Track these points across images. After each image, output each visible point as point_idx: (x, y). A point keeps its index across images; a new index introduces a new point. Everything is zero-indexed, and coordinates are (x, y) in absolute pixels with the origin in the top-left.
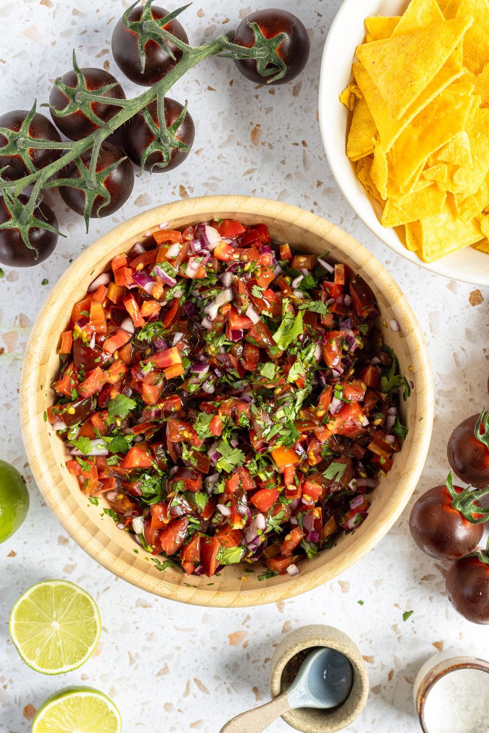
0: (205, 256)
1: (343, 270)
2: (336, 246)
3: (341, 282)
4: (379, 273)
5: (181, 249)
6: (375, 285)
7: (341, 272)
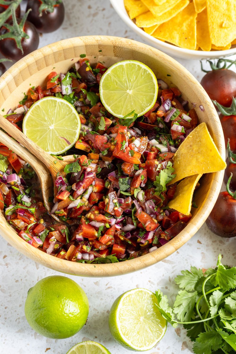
3: (181, 216)
5: (188, 122)
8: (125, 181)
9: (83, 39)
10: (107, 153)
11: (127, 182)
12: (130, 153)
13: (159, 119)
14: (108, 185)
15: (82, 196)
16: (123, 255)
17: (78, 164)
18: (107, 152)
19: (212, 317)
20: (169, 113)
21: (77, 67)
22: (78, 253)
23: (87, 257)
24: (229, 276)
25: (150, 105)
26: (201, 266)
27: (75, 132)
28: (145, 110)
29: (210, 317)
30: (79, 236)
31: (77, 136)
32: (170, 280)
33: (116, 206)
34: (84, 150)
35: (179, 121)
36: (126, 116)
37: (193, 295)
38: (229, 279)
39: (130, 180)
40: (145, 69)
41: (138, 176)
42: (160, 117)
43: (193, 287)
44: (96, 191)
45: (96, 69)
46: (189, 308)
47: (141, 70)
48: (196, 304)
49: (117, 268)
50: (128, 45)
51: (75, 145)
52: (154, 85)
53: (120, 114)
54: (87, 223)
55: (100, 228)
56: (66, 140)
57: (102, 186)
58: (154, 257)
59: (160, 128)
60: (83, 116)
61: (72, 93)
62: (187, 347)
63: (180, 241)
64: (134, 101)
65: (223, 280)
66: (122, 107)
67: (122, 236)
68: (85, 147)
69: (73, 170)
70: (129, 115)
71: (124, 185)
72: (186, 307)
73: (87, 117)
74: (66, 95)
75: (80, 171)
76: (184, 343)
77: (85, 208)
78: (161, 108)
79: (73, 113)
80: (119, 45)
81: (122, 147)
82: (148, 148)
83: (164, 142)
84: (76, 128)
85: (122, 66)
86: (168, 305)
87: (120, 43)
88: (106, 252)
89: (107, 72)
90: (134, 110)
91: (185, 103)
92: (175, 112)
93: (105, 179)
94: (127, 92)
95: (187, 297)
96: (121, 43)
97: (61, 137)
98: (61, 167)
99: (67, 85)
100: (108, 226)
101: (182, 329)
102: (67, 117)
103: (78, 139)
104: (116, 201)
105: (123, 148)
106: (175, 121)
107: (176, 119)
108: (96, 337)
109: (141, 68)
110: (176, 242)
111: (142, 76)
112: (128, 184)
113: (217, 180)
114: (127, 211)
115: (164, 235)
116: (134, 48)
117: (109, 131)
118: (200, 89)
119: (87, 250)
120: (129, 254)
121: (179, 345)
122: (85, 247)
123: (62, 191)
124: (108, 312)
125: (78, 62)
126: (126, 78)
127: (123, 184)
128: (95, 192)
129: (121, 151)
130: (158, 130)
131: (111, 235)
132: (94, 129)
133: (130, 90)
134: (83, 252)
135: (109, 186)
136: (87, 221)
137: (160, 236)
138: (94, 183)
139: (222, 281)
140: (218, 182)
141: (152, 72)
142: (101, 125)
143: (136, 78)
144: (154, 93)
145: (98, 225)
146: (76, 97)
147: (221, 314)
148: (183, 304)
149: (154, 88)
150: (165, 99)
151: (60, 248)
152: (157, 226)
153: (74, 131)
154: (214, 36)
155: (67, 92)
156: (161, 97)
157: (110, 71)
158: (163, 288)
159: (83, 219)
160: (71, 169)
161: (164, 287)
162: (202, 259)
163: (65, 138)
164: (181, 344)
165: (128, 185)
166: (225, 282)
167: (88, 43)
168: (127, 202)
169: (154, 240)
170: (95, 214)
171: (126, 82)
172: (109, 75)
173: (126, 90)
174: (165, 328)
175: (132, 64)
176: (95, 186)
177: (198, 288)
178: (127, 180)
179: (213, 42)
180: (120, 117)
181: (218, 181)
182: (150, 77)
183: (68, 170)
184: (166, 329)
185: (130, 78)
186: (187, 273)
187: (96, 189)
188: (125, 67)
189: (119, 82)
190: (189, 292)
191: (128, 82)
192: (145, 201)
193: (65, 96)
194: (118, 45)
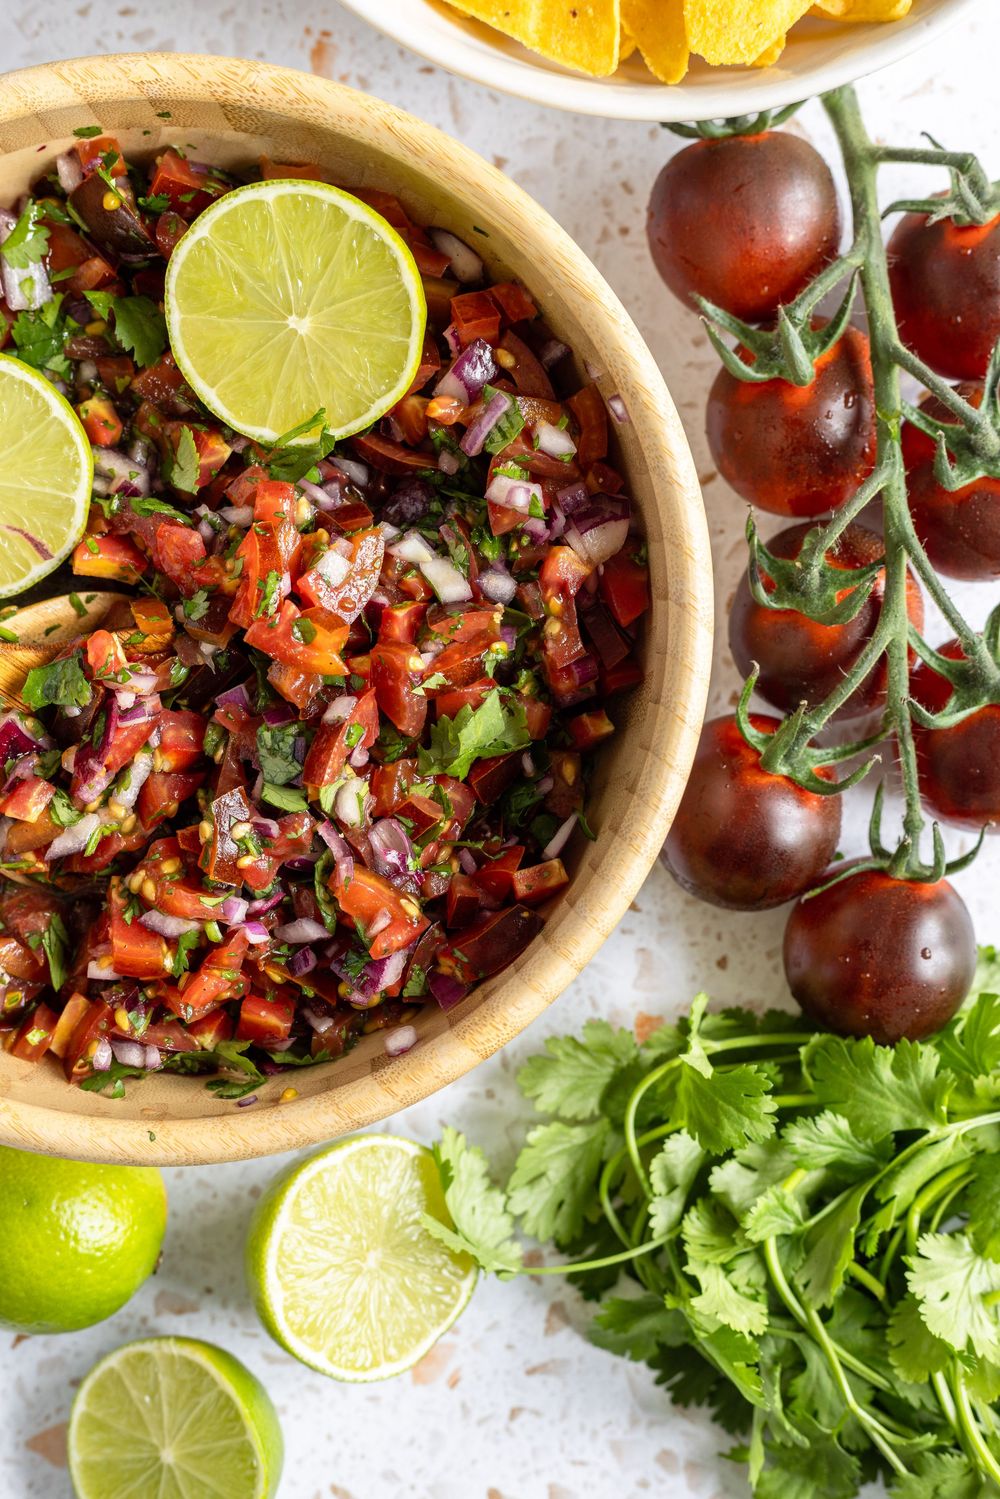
0: (549, 525)
1: (553, 882)
2: (599, 871)
3: (521, 888)
4: (536, 990)
5: (562, 461)
6: (505, 982)
7: (548, 879)
8: (281, 744)
9: (73, 80)
10: (205, 612)
11: (289, 751)
12: (296, 630)
13: (438, 434)
14: (217, 746)
15: (107, 798)
16: (283, 1040)
17: (80, 673)
18: (207, 604)
19: (659, 1237)
20: (481, 416)
21: (68, 178)
22: (95, 1044)
23: (133, 1056)
24: (725, 1100)
25: (389, 390)
26: (634, 1004)
27: (68, 499)
28: (368, 409)
29: (651, 1239)
30: (100, 970)
31: (80, 519)
32: (505, 1064)
33: (248, 852)
34: (115, 578)
35: (521, 459)
36: (289, 436)
37: (593, 1135)
38: (726, 1113)
39: (302, 742)
40: (363, 226)
41: (337, 727)
42: (445, 426)
43: (592, 1104)
44: (166, 768)
45: (151, 198)
46: (574, 1186)
47: (347, 227)
48: (602, 1165)
49: (240, 1142)
50: (283, 105)
51: (71, 556)
52: (408, 299)
53: (262, 422)
54: (128, 917)
55: (181, 939)
56: (31, 540)
57: (193, 750)
58: (394, 1094)
59: (444, 473)
60: (108, 403)
61: (52, 301)
62: (567, 1320)
63: (501, 1027)
64: (322, 368)
65: (701, 1110)
66: (270, 395)
67: (277, 966)
68: (115, 565)
69: (62, 693)
70: (300, 430)
71: (278, 760)
72: (563, 1181)
73: (128, 404)
74: (27, 311)
75: (87, 703)
76: (557, 1309)
77: (123, 844)
78: (449, 382)
79: (55, 418)
80: (245, 103)
81: (263, 604)
82: (387, 576)
83: (457, 551)
84: (74, 482)
85: (259, 204)
86: (486, 1182)
87: (248, 94)
88: (218, 1023)
89: (193, 232)
90: (322, 410)
91: (555, 352)
92: (506, 414)
93: (206, 708)
94: (288, 325)
95: (567, 1146)
96: (253, 94)
97: (9, 527)
98: (9, 673)
99: (28, 266)
100: (214, 932)
101: (551, 1254)
102: (27, 437)
103: (83, 530)
104: (243, 830)
105: (267, 607)
106: (505, 457)
107: (508, 450)
108: (209, 1291)
109: (346, 217)
110: (485, 1030)
111: (351, 251)
112: (294, 757)
113: (668, 759)
114: (296, 864)
115: (450, 962)
116: (315, 114)
117: (215, 493)
118: (610, 323)
119: (133, 1029)
120: (311, 1031)
121: (536, 1316)
122: (124, 1019)
123: (19, 783)
124: (255, 1192)
125: (72, 154)
126: (281, 263)
127: (273, 752)
128: (163, 772)
129: (260, 620)
130: (438, 479)
131: (228, 968)
132: (157, 465)
133: (302, 315)
134: (118, 1039)
135: (221, 752)
136: (129, 904)
137: (435, 962)
138: (154, 740)
139: (699, 1113)
140: (671, 766)
141: (395, 240)
142: (182, 463)
143: (326, 265)
144: (409, 334)
145: (172, 926)
146: (72, 323)
147: (695, 1227)
148: (551, 1174)
149: (408, 313)
150: (465, 338)
151: (28, 1004)
152: (418, 931)
153: (65, 495)
154: (703, 12)
155: (31, 300)
156: (447, 334)
157: (209, 224)
158: (475, 1095)
159: (114, 895)
160: (51, 691)
161: (481, 1090)
162: (641, 975)
163: (27, 528)
164: (543, 1310)
165: (295, 763)
166: (708, 1120)
167: (97, 95)
168: (293, 835)
169: (410, 984)
170: (158, 879)
171: (283, 278)
172: (204, 243)
173: (285, 318)
174: (471, 1277)
175: (308, 198)
176: (163, 748)
177: (612, 1106)
178: (290, 740)
179: (696, 44)
180: (261, 437)
181: (674, 764)
182: (387, 259)
183: (39, 692)
184: (475, 1283)
185: (297, 264)
186: (569, 1049)
187: (166, 763)
188: (272, 210)
189: (250, 281)
190: (574, 1122)
191: (290, 283)
192: (370, 821)
193: (20, 316)
194: (239, 104)
